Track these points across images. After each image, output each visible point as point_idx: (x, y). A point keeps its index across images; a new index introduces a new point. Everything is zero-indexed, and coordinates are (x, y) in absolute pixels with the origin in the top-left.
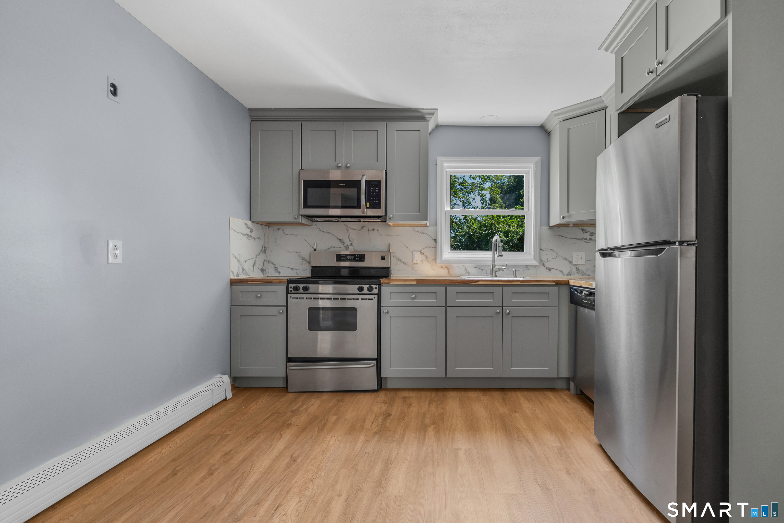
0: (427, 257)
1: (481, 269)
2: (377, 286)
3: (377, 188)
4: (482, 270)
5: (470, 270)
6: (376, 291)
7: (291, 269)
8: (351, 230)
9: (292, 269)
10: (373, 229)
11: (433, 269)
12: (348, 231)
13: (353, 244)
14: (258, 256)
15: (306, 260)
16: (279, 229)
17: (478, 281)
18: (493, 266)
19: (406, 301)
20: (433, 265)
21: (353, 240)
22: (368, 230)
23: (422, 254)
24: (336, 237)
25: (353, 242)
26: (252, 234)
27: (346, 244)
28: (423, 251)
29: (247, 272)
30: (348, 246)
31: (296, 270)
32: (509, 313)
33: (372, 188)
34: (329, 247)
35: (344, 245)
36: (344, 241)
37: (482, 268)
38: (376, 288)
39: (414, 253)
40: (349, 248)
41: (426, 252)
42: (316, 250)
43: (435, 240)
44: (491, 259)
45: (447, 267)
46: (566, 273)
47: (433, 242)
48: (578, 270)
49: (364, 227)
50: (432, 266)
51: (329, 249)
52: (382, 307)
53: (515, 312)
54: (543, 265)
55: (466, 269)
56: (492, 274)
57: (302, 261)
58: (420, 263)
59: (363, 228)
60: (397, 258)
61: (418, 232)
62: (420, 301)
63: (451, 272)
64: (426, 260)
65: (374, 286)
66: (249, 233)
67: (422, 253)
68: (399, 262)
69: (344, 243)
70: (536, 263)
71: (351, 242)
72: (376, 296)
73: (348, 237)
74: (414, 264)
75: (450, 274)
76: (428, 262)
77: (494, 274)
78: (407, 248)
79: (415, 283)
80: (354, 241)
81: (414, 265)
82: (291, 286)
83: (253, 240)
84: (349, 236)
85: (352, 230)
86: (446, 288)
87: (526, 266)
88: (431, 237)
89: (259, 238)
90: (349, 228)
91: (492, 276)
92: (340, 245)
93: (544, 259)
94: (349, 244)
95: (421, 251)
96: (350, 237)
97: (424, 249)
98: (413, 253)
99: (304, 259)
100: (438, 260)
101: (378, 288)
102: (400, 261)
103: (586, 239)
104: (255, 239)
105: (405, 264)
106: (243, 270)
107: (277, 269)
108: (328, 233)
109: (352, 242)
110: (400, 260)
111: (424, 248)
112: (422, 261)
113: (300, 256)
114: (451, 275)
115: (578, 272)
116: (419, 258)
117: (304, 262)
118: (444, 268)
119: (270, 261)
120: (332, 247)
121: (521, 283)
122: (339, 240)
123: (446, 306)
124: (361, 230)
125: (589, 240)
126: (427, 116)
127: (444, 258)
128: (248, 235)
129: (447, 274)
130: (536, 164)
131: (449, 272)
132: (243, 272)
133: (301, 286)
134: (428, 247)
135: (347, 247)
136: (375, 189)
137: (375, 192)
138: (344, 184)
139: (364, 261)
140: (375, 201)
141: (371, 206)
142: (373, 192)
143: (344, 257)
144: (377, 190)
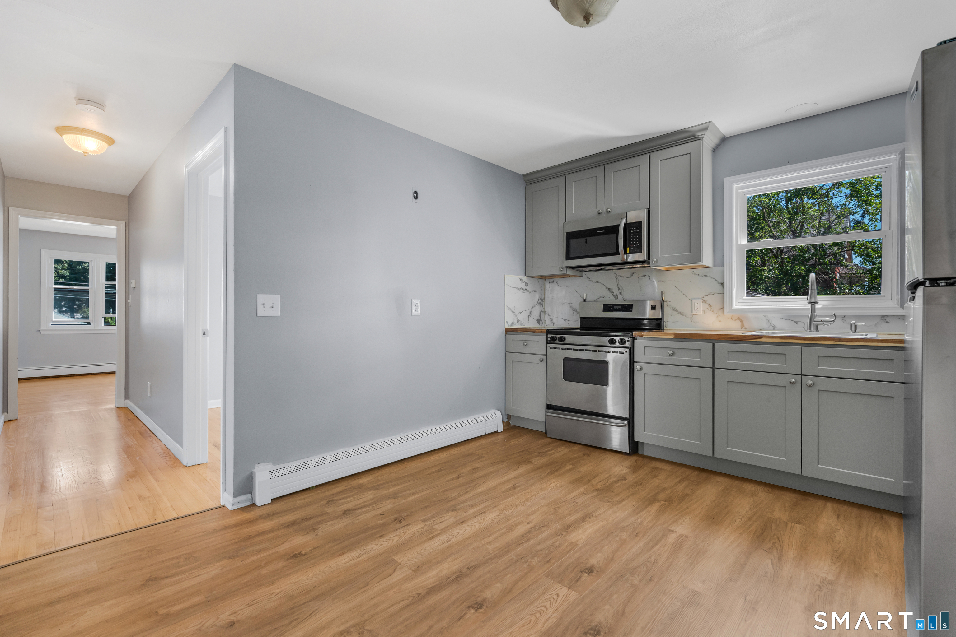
0: (710, 306)
1: (794, 321)
2: (629, 339)
4: (796, 322)
5: (775, 322)
6: (627, 345)
7: (563, 319)
8: (620, 278)
9: (565, 320)
10: (644, 276)
11: (720, 321)
12: (617, 279)
13: (622, 293)
14: (533, 308)
15: (576, 311)
16: (553, 281)
17: (760, 337)
18: (813, 317)
19: (662, 357)
20: (719, 316)
21: (622, 289)
22: (639, 277)
23: (705, 302)
24: (605, 286)
25: (622, 291)
26: (528, 288)
27: (615, 294)
28: (705, 299)
29: (522, 322)
30: (617, 296)
31: (568, 321)
32: (813, 385)
33: (632, 231)
34: (598, 298)
35: (612, 294)
36: (612, 290)
37: (796, 320)
38: (628, 341)
39: (693, 300)
40: (618, 297)
41: (709, 299)
42: (586, 301)
43: (722, 284)
45: (739, 319)
47: (719, 286)
49: (633, 273)
50: (717, 317)
51: (598, 299)
52: (636, 362)
53: (822, 384)
55: (769, 322)
56: (810, 328)
57: (574, 312)
58: (701, 313)
59: (632, 274)
60: (672, 308)
61: (698, 275)
62: (679, 358)
63: (746, 325)
64: (709, 309)
65: (626, 339)
66: (524, 287)
67: (704, 300)
68: (675, 313)
69: (613, 292)
71: (620, 291)
72: (628, 350)
73: (617, 286)
74: (694, 314)
75: (744, 328)
76: (713, 311)
77: (813, 329)
78: (685, 295)
79: (673, 337)
80: (623, 289)
81: (694, 316)
82: (549, 336)
83: (528, 293)
84: (618, 285)
85: (621, 277)
86: (713, 345)
87: (883, 316)
88: (716, 280)
89: (535, 291)
90: (618, 276)
91: (810, 331)
92: (610, 295)
94: (618, 294)
95: (703, 298)
96: (619, 285)
97: (707, 296)
98: (692, 301)
99: (575, 310)
100: (726, 310)
101: (630, 341)
102: (676, 311)
104: (530, 292)
105: (683, 315)
106: (518, 320)
107: (552, 319)
108: (598, 282)
109: (621, 291)
110: (676, 310)
111: (707, 294)
112: (704, 311)
113: (572, 307)
114: (745, 329)
116: (700, 307)
117: (575, 313)
118: (735, 320)
119: (546, 313)
120: (600, 297)
121: (835, 342)
122: (608, 290)
123: (713, 368)
124: (630, 277)
127: (735, 307)
128: (523, 289)
129: (740, 328)
131: (742, 325)
132: (518, 322)
133: (558, 336)
134: (712, 293)
135: (616, 297)
136: (636, 232)
137: (636, 235)
138: (603, 231)
139: (631, 311)
140: (635, 245)
141: (631, 251)
142: (633, 235)
143: (611, 307)
144: (638, 232)
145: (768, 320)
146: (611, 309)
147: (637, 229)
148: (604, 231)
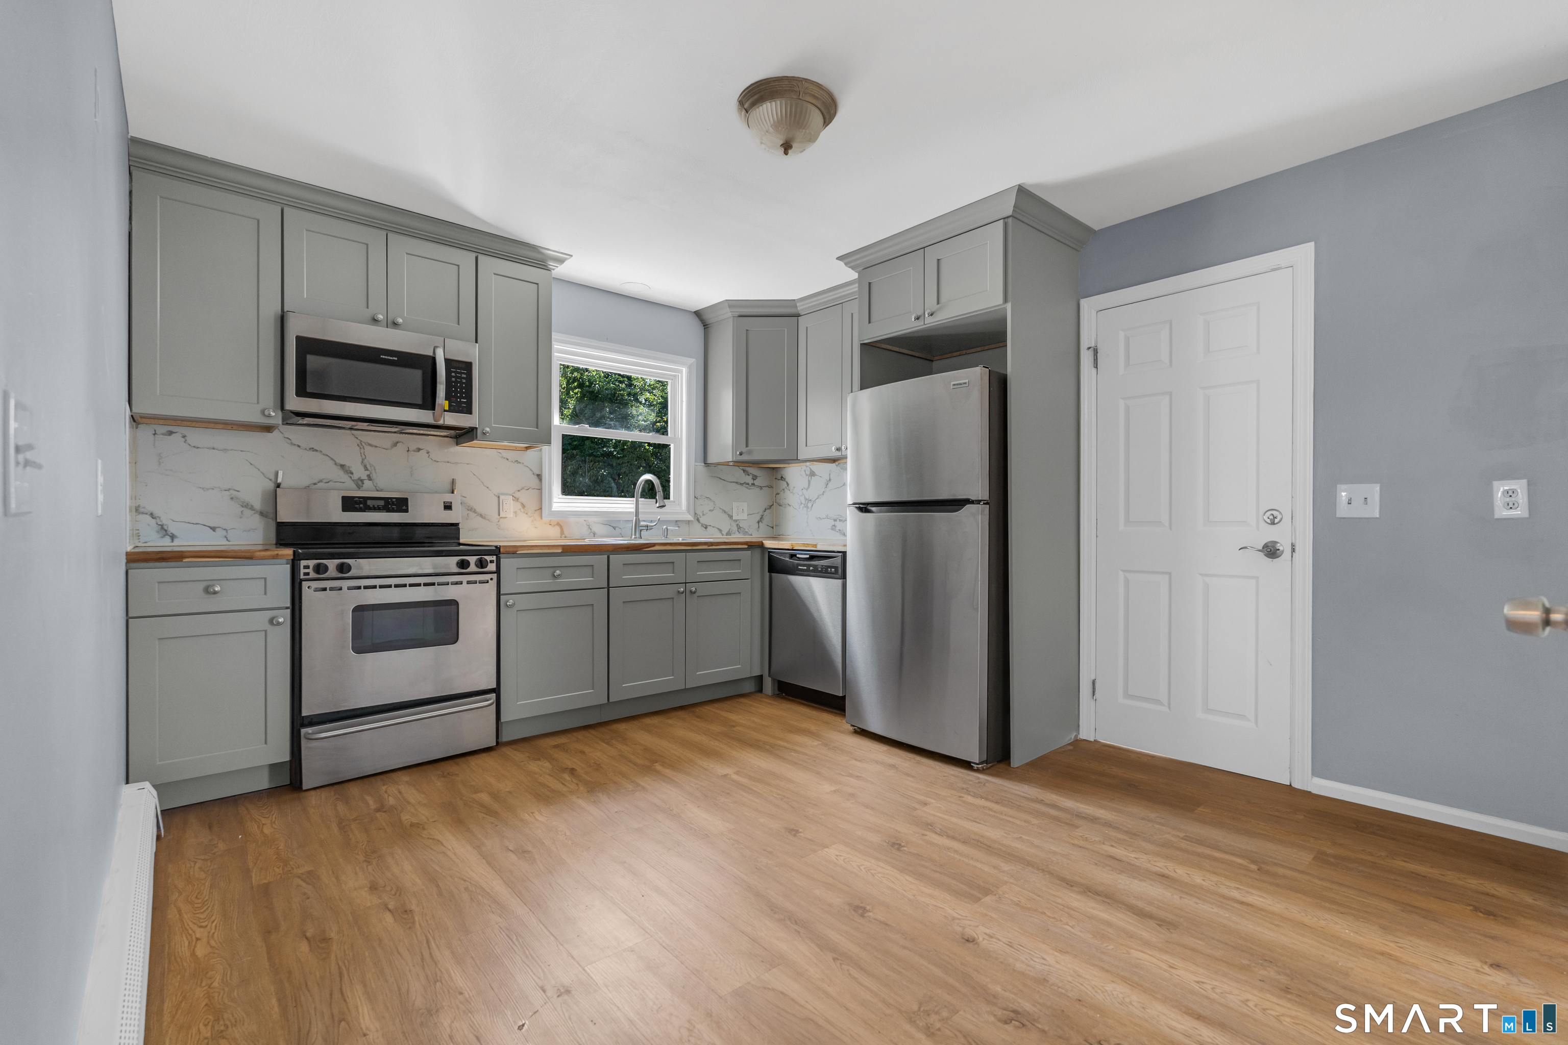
0: (523, 506)
2: (494, 558)
3: (464, 376)
4: (614, 528)
5: (597, 529)
7: (209, 527)
8: (367, 448)
9: (213, 529)
10: (419, 450)
11: (536, 528)
12: (360, 448)
13: (374, 476)
15: (252, 508)
16: (170, 433)
18: (637, 521)
20: (535, 520)
21: (373, 468)
22: (408, 451)
23: (516, 499)
24: (332, 459)
25: (374, 473)
27: (356, 477)
28: (517, 495)
30: (362, 481)
31: (225, 532)
33: (453, 374)
34: (315, 481)
35: (351, 477)
36: (351, 469)
37: (614, 526)
39: (502, 497)
40: (363, 484)
41: (522, 495)
42: (281, 486)
43: (539, 477)
44: (633, 510)
45: (558, 524)
46: (725, 532)
47: (536, 480)
48: (739, 527)
49: (397, 443)
50: (533, 521)
51: (315, 484)
54: (698, 520)
55: (589, 527)
56: (634, 535)
57: (243, 509)
58: (512, 516)
59: (395, 444)
60: (469, 507)
61: (507, 459)
63: (566, 532)
64: (522, 510)
67: (515, 497)
68: (472, 515)
69: (352, 473)
70: (690, 517)
71: (368, 473)
73: (362, 462)
74: (501, 518)
75: (564, 535)
76: (527, 514)
77: (637, 535)
78: (488, 488)
80: (375, 470)
81: (501, 520)
82: (306, 564)
84: (363, 460)
85: (370, 447)
87: (676, 521)
88: (531, 470)
90: (363, 444)
91: (633, 538)
92: (344, 477)
93: (699, 512)
94: (364, 477)
95: (513, 494)
96: (366, 462)
97: (519, 491)
98: (499, 497)
99: (246, 506)
100: (545, 512)
101: (495, 561)
102: (475, 512)
103: (748, 484)
105: (484, 518)
107: (166, 528)
108: (312, 449)
109: (371, 473)
110: (473, 510)
111: (519, 489)
112: (515, 513)
113: (237, 498)
114: (565, 537)
115: (739, 530)
116: (510, 506)
117: (248, 512)
118: (554, 525)
119: (141, 510)
120: (321, 481)
122: (339, 467)
124: (391, 449)
125: (751, 486)
126: (551, 264)
127: (554, 509)
129: (560, 535)
130: (690, 367)
131: (562, 532)
133: (333, 562)
134: (526, 488)
135: (360, 483)
136: (461, 378)
137: (462, 383)
138: (394, 358)
139: (406, 511)
140: (460, 400)
141: (452, 408)
142: (456, 382)
143: (360, 502)
144: (464, 378)
145: (589, 526)
146: (361, 506)
147: (464, 373)
148: (396, 359)
